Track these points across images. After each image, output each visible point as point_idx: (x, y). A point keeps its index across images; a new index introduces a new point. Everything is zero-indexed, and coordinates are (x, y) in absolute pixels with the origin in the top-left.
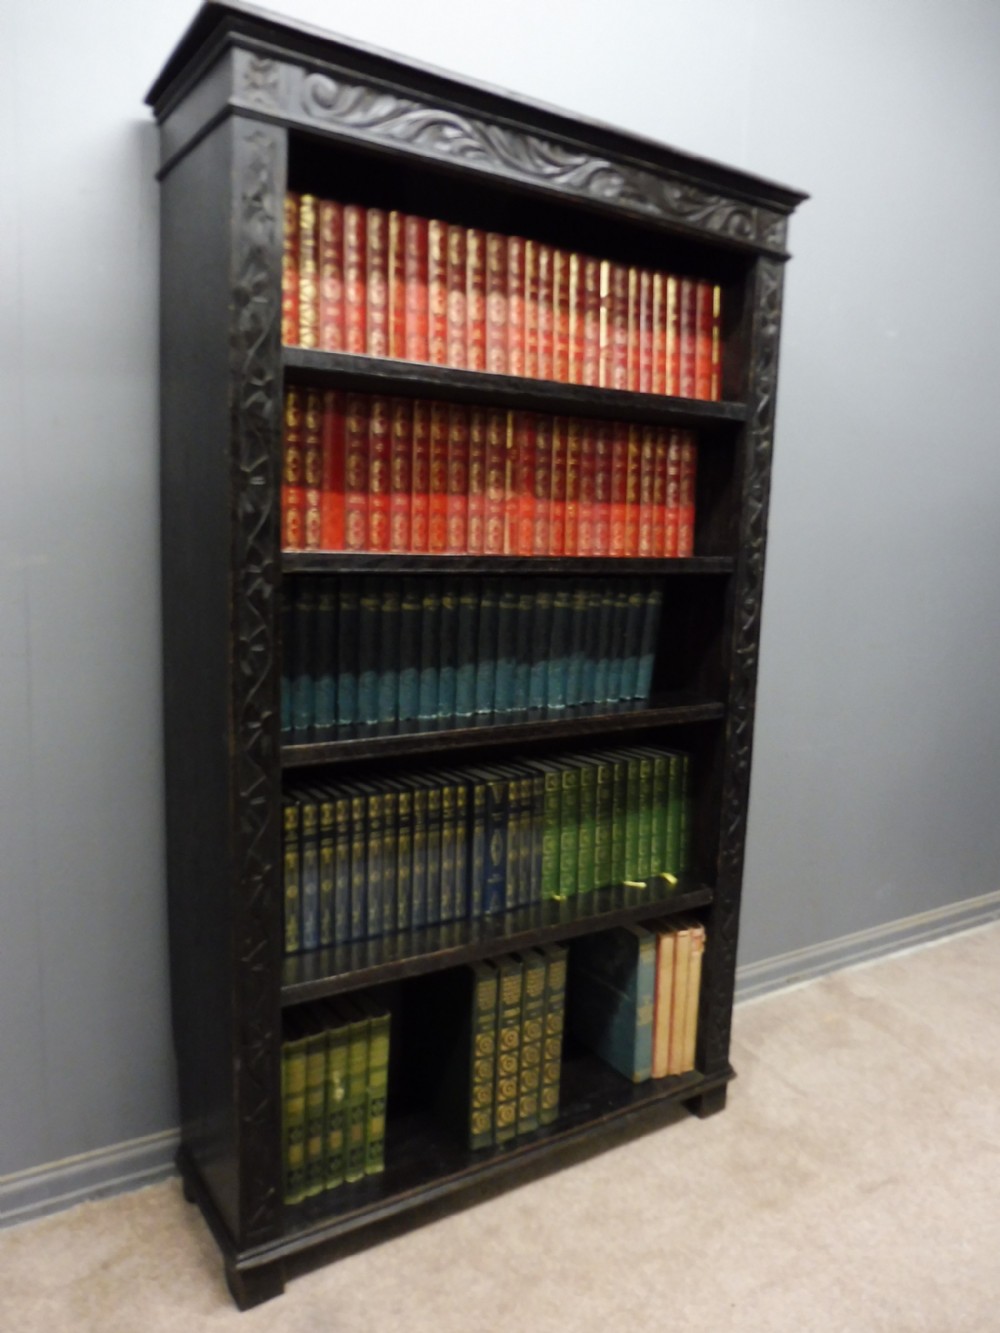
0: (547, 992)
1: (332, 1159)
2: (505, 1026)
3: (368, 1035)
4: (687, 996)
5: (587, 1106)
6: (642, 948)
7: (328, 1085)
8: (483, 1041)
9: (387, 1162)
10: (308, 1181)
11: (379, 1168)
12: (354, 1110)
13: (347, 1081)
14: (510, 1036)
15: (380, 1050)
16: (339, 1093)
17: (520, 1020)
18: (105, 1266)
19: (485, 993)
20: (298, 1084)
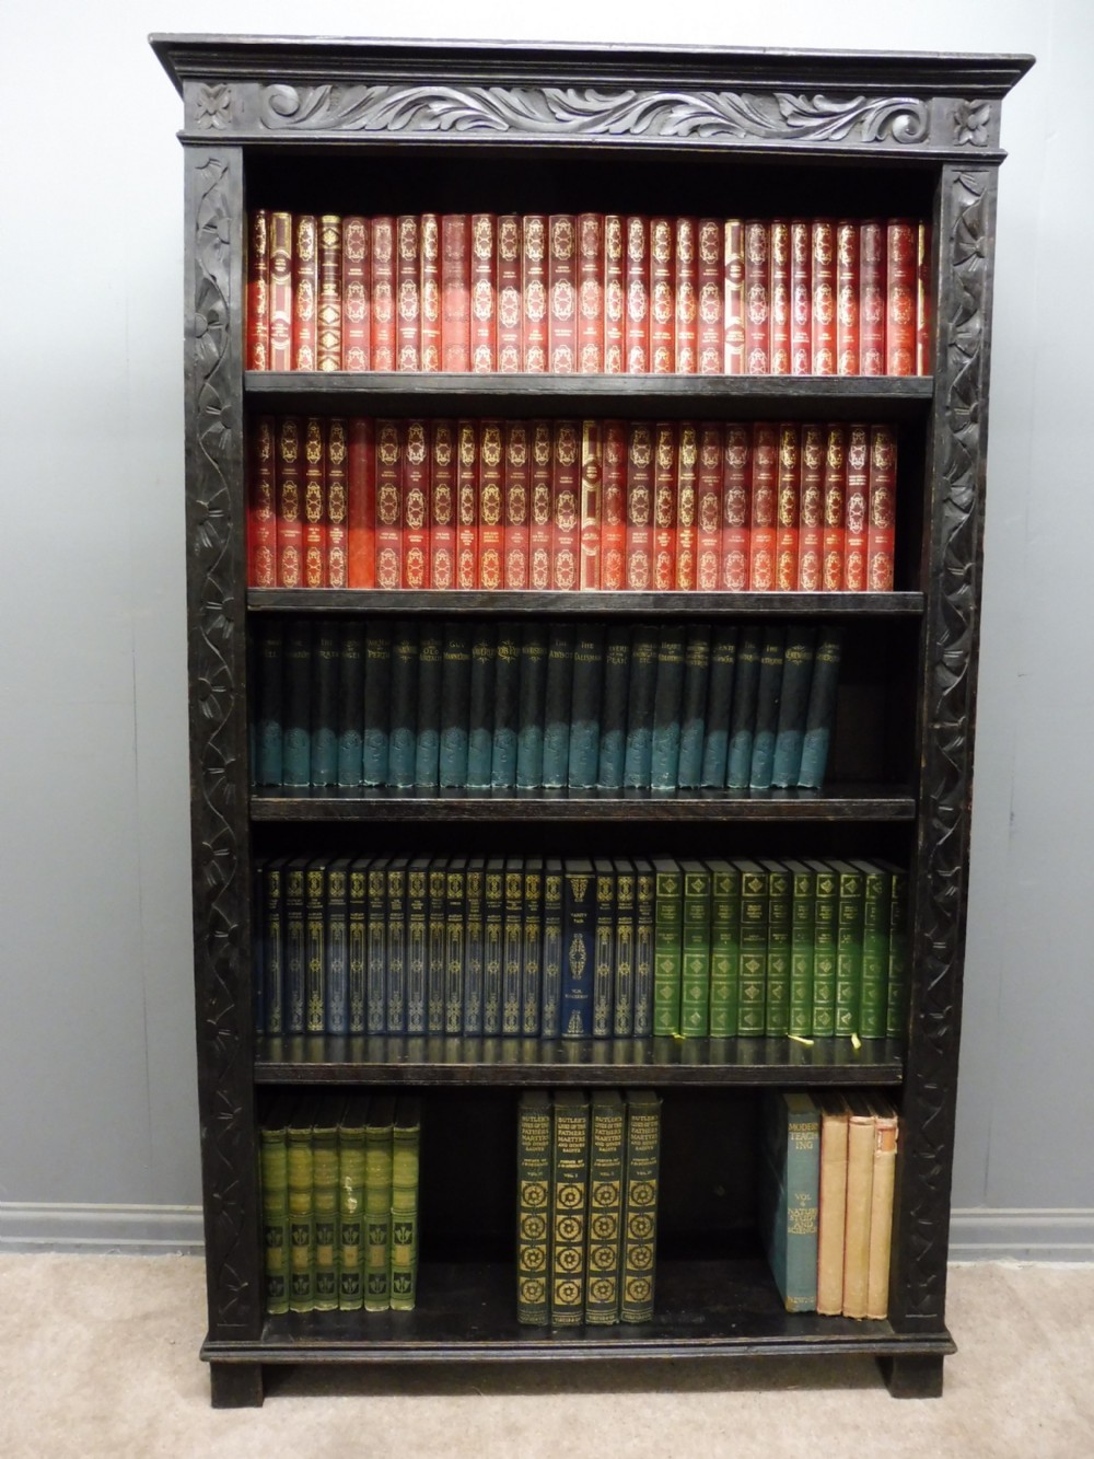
0: (625, 1152)
1: (345, 1277)
2: (563, 1180)
3: (389, 1144)
4: (870, 1211)
5: (701, 1319)
7: (339, 1190)
8: (532, 1192)
9: (418, 1302)
10: (318, 1294)
11: (407, 1307)
12: (373, 1227)
13: (362, 1191)
14: (571, 1195)
15: (406, 1167)
16: (352, 1203)
17: (586, 1176)
19: (532, 1130)
20: (302, 1179)
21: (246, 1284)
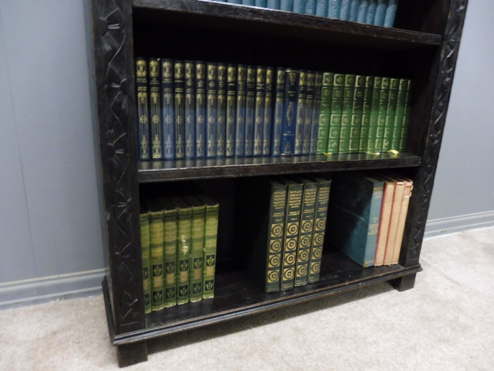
0: (316, 205)
1: (181, 288)
2: (290, 221)
3: (204, 215)
6: (375, 189)
7: (178, 243)
8: (276, 229)
9: (215, 295)
10: (167, 299)
11: (212, 297)
12: (195, 260)
13: (190, 242)
14: (292, 228)
15: (212, 226)
16: (185, 249)
17: (299, 218)
18: (54, 333)
19: (278, 198)
20: (158, 239)
21: (137, 300)
